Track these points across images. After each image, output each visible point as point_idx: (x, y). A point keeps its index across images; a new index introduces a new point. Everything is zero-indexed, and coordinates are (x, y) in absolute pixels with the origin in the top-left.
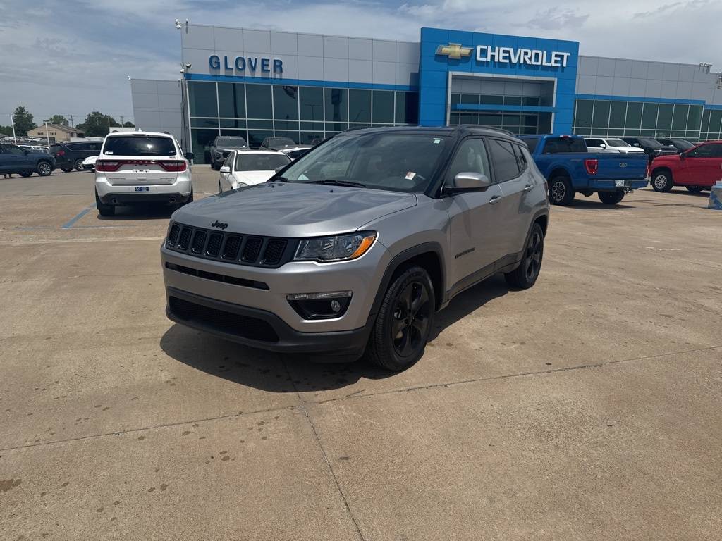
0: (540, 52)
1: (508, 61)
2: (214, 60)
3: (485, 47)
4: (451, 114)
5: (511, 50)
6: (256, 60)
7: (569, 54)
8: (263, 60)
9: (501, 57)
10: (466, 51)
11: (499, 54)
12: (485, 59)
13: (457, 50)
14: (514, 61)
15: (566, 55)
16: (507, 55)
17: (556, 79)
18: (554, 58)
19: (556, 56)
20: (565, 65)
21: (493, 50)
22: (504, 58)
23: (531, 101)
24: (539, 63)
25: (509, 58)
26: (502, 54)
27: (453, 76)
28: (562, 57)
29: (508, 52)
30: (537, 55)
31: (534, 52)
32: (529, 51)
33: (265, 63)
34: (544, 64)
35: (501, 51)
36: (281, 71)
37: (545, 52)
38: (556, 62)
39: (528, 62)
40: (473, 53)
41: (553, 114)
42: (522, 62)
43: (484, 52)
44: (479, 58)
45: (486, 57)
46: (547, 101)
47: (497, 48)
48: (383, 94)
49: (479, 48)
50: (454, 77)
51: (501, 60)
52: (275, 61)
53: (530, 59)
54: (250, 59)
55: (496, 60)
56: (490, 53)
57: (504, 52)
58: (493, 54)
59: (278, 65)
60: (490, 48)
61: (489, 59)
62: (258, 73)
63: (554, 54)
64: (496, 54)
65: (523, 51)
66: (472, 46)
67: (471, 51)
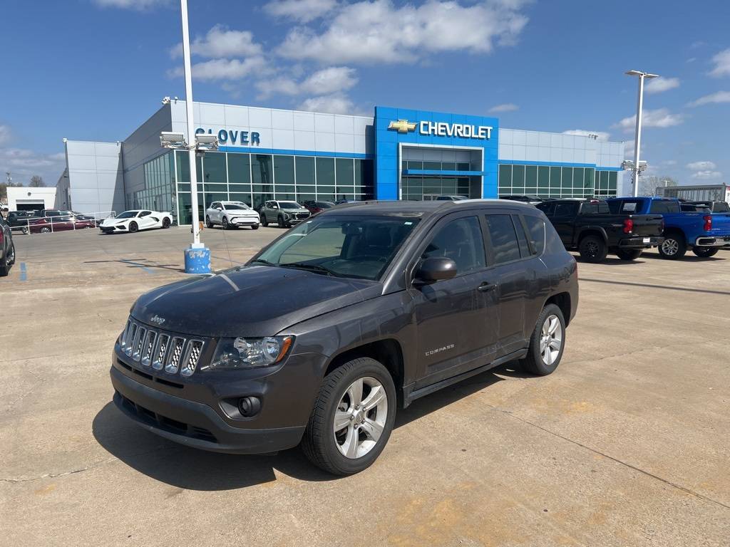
0: (469, 126)
1: (444, 134)
2: (200, 132)
3: (427, 123)
4: (402, 177)
5: (447, 125)
6: (237, 132)
7: (491, 128)
8: (243, 133)
9: (439, 131)
10: (412, 126)
11: (438, 127)
12: (426, 133)
13: (404, 125)
14: (450, 134)
15: (489, 128)
16: (444, 129)
17: (483, 149)
18: (480, 132)
19: (482, 129)
20: (489, 137)
21: (433, 125)
22: (442, 131)
23: (463, 167)
24: (469, 136)
25: (446, 131)
26: (440, 128)
27: (403, 146)
28: (486, 130)
29: (445, 126)
30: (467, 128)
31: (465, 126)
32: (461, 126)
33: (245, 135)
34: (473, 136)
35: (439, 126)
36: (258, 142)
37: (473, 127)
38: (482, 134)
39: (461, 135)
40: (418, 126)
41: (483, 177)
42: (456, 134)
43: (426, 127)
44: (422, 132)
45: (428, 131)
46: (476, 166)
47: (436, 124)
48: (344, 161)
49: (422, 123)
50: (403, 147)
51: (440, 133)
52: (253, 133)
53: (462, 132)
54: (231, 132)
55: (436, 133)
56: (430, 128)
57: (442, 126)
58: (433, 128)
59: (256, 137)
60: (430, 123)
61: (430, 132)
62: (238, 144)
63: (480, 127)
64: (435, 128)
65: (456, 125)
67: (416, 125)
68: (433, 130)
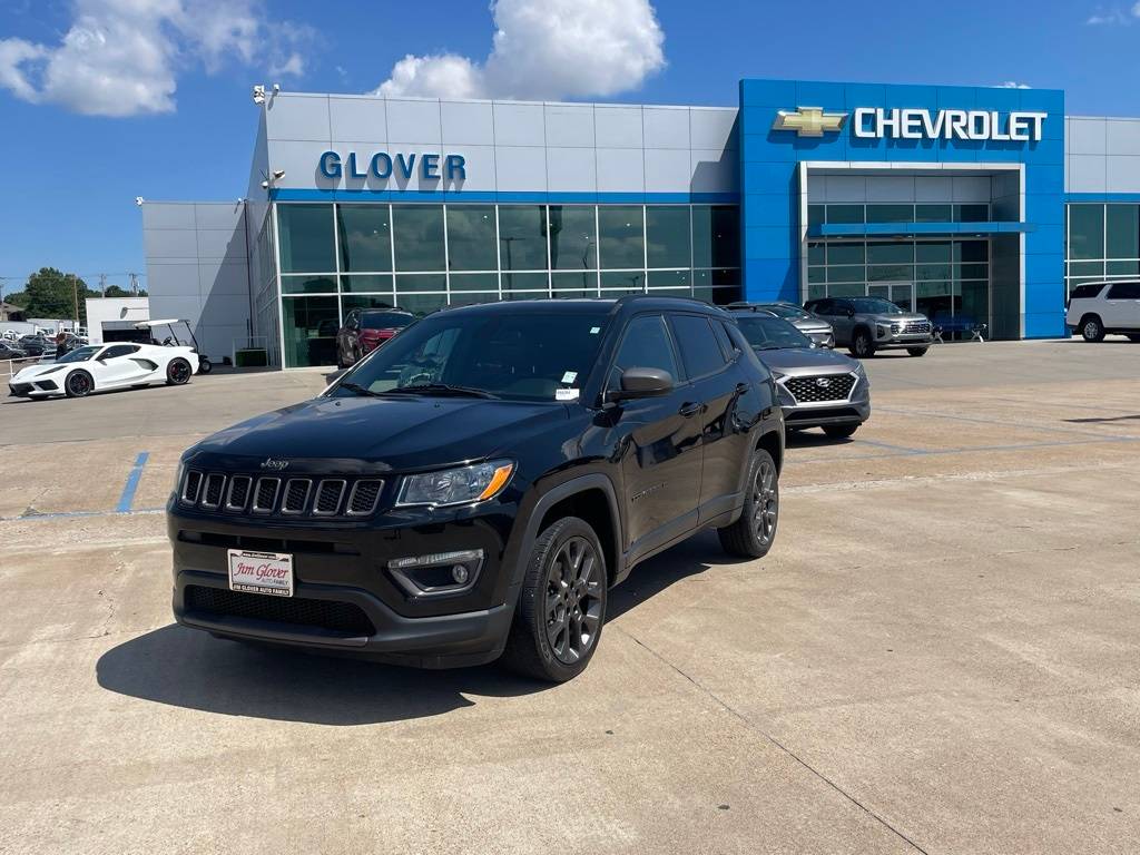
0: (985, 114)
1: (919, 135)
2: (329, 161)
3: (871, 111)
4: (810, 245)
5: (925, 114)
6: (413, 157)
7: (1045, 115)
8: (426, 158)
9: (905, 129)
10: (833, 120)
11: (901, 122)
12: (872, 135)
13: (814, 119)
14: (933, 134)
15: (1038, 116)
16: (918, 123)
17: (1022, 167)
18: (1014, 125)
19: (1019, 120)
20: (1038, 137)
21: (889, 116)
22: (912, 129)
23: (971, 213)
24: (985, 136)
25: (922, 129)
26: (906, 123)
27: (808, 169)
28: (1031, 121)
29: (920, 117)
30: (979, 120)
31: (973, 114)
32: (962, 114)
33: (430, 162)
34: (996, 136)
35: (905, 117)
36: (463, 176)
37: (995, 115)
38: (1020, 131)
39: (963, 135)
40: (848, 122)
41: (1023, 237)
42: (949, 135)
43: (870, 121)
44: (859, 132)
45: (874, 129)
46: (1007, 212)
47: (896, 112)
48: (664, 211)
49: (859, 112)
50: (811, 172)
51: (906, 134)
52: (450, 158)
53: (965, 128)
54: (400, 156)
55: (896, 134)
56: (881, 122)
57: (911, 117)
58: (888, 122)
59: (456, 166)
60: (880, 112)
61: (881, 133)
63: (1014, 116)
64: (894, 123)
65: (950, 113)
66: (845, 111)
67: (844, 119)
68: (888, 129)
